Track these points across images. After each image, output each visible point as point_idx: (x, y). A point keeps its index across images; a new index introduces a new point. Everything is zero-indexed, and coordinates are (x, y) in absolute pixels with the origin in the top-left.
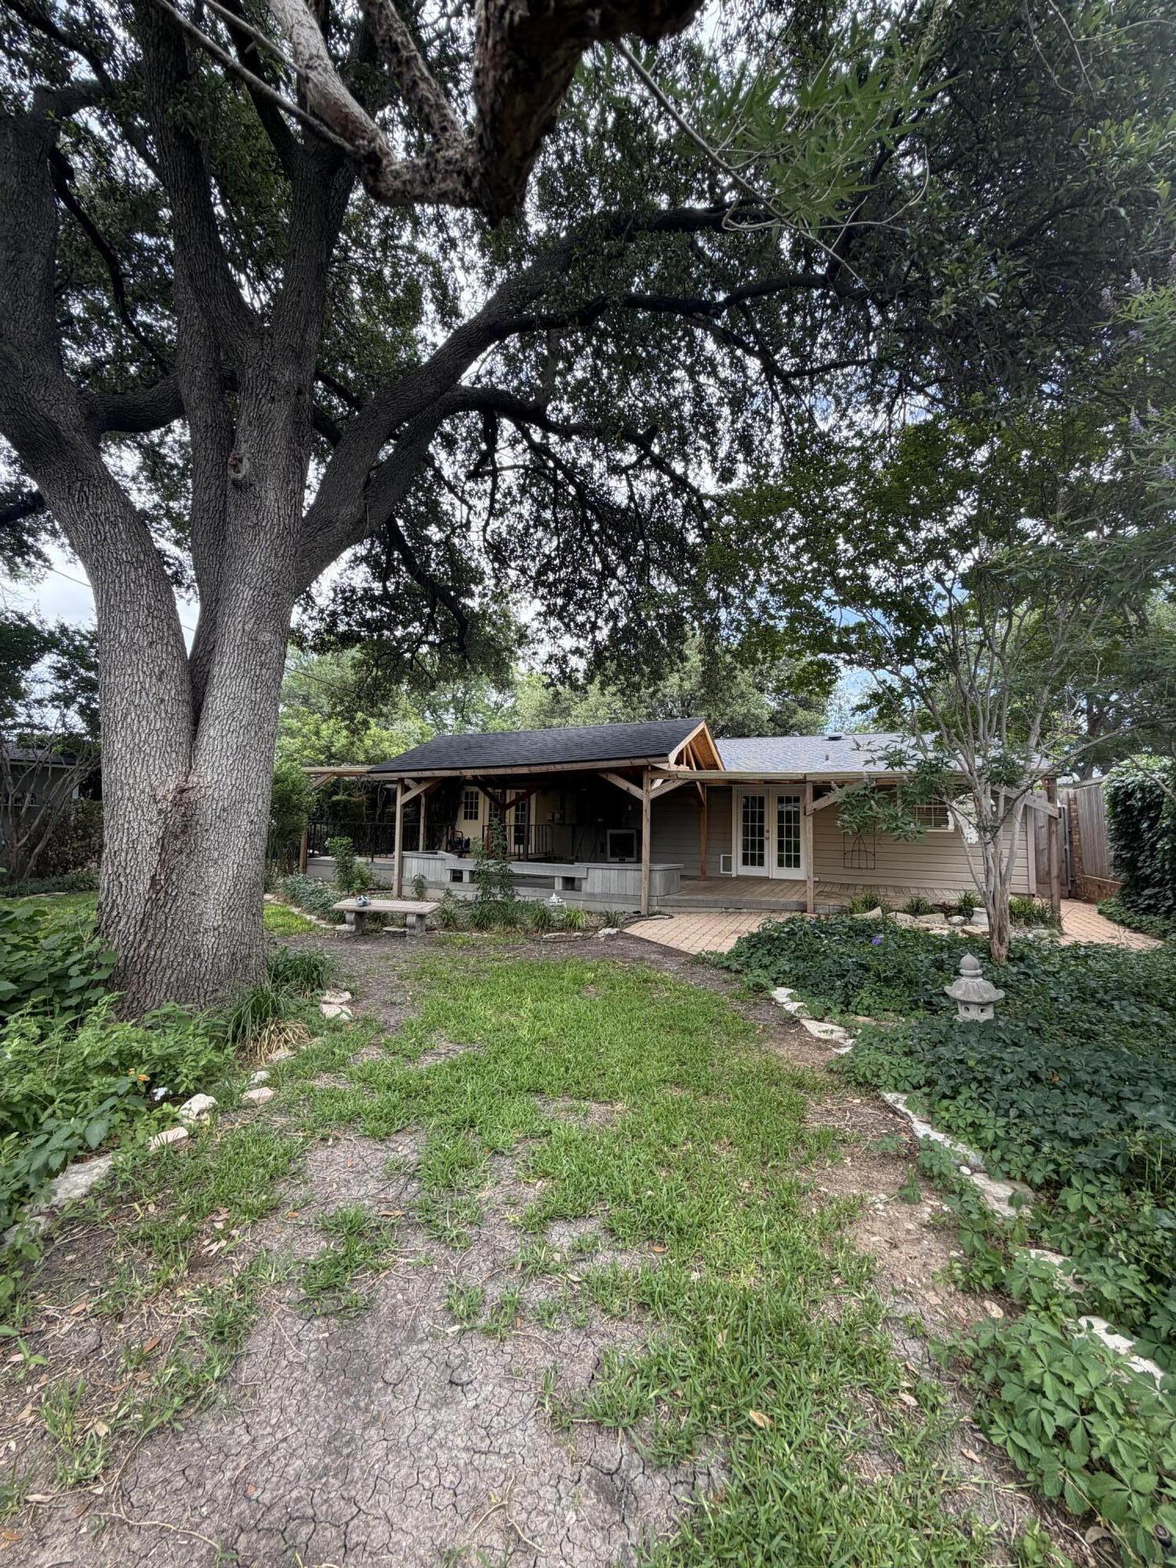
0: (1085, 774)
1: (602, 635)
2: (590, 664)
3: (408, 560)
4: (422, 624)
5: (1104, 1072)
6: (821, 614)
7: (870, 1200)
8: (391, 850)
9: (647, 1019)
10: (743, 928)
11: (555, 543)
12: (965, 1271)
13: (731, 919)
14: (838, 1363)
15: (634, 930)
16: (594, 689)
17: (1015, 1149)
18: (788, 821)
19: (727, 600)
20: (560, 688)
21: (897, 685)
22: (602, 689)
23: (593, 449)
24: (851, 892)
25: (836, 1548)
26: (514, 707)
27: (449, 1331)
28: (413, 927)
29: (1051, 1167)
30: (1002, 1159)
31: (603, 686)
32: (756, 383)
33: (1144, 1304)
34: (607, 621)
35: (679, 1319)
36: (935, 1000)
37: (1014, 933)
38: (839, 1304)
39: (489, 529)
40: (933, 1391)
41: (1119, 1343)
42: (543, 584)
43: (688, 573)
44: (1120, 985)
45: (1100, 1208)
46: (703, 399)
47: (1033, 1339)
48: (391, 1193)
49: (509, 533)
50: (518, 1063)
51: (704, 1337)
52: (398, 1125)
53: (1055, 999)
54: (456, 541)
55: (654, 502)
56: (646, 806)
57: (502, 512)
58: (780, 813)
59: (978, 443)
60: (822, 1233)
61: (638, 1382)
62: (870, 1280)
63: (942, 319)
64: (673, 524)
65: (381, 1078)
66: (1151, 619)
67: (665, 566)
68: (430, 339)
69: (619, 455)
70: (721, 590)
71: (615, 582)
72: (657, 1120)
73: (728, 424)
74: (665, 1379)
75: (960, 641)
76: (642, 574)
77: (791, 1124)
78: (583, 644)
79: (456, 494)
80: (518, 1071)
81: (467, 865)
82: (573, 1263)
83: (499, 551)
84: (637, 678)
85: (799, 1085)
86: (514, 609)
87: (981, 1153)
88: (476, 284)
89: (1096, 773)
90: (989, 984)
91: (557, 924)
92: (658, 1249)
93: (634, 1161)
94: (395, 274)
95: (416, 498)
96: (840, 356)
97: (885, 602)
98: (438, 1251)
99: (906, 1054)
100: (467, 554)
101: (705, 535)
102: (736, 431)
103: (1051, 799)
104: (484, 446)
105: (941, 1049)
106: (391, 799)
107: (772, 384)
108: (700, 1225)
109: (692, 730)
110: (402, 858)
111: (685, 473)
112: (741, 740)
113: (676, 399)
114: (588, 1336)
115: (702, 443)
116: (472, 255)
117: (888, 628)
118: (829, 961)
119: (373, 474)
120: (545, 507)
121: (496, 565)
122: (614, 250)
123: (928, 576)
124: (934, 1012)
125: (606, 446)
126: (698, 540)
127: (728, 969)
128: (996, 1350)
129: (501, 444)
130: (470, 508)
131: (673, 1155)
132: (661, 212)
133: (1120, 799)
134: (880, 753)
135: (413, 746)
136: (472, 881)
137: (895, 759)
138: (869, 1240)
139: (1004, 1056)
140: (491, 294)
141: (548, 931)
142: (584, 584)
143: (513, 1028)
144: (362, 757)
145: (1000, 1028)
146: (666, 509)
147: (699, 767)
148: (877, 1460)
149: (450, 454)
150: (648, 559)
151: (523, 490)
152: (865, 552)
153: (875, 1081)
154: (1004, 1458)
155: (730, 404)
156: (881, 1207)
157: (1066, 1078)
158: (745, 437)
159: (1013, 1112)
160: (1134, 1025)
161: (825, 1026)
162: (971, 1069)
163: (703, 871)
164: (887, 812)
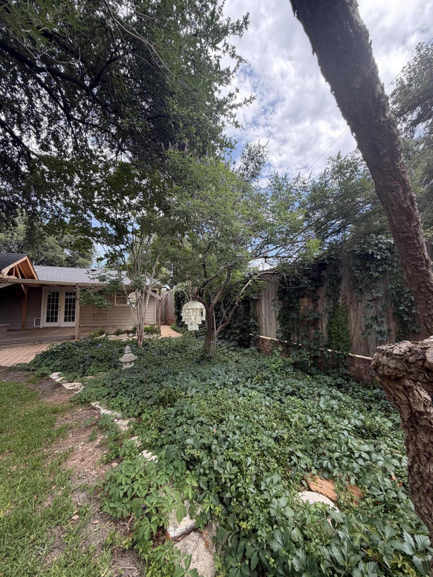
0: (171, 287)
5: (161, 375)
6: (86, 220)
7: (76, 447)
10: (40, 350)
12: (107, 456)
13: (36, 347)
14: (46, 522)
17: (132, 407)
18: (70, 302)
21: (114, 252)
24: (95, 329)
29: (141, 408)
30: (128, 412)
32: (61, 115)
33: (157, 439)
36: (117, 364)
37: (146, 337)
38: (53, 497)
40: (86, 508)
41: (149, 454)
43: (20, 184)
45: (151, 416)
46: (33, 107)
47: (122, 468)
53: (153, 356)
58: (67, 300)
59: (143, 178)
60: (51, 471)
62: (69, 479)
64: (12, 158)
73: (46, 125)
77: (46, 430)
85: (55, 412)
87: (121, 412)
89: (174, 287)
90: (133, 355)
99: (103, 386)
101: (31, 170)
102: (50, 130)
103: (160, 295)
105: (115, 381)
107: (68, 119)
109: (18, 259)
111: (20, 137)
113: (17, 99)
115: (31, 127)
117: (112, 231)
118: (79, 357)
124: (116, 368)
126: (27, 171)
127: (28, 370)
128: (111, 479)
134: (97, 276)
137: (102, 279)
139: (134, 377)
145: (135, 369)
146: (8, 149)
147: (23, 277)
148: (56, 551)
153: (89, 400)
154: (107, 515)
155: (49, 117)
156: (80, 448)
157: (150, 379)
158: (55, 135)
159: (133, 395)
160: (171, 359)
161: (72, 384)
162: (123, 385)
163: (23, 326)
164: (98, 298)
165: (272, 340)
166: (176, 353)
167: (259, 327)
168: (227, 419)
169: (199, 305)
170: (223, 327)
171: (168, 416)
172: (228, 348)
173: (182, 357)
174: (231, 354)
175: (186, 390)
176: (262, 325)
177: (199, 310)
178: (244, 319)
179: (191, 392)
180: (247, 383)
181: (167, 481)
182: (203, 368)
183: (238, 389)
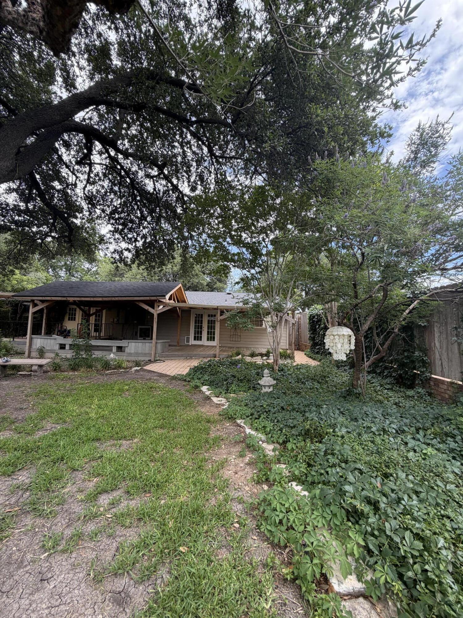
0: (303, 310)
1: (140, 244)
2: (133, 255)
3: (41, 194)
4: (48, 227)
5: (302, 404)
6: (225, 248)
7: (229, 459)
8: (25, 335)
9: (150, 403)
10: (192, 364)
11: (119, 202)
12: (257, 476)
13: (188, 361)
14: (214, 519)
15: (148, 367)
16: (134, 266)
17: (275, 433)
18: (211, 324)
19: (192, 237)
20: (119, 264)
21: (249, 276)
22: (138, 267)
23: (139, 165)
24: (232, 350)
25: (208, 586)
26: (97, 271)
27: (42, 557)
28: (35, 371)
29: (285, 436)
30: (272, 437)
31: (139, 265)
32: (206, 156)
33: (306, 474)
34: (142, 238)
35: (155, 520)
36: (256, 386)
37: (281, 362)
38: (216, 498)
39: (87, 189)
40: (244, 520)
41: (299, 488)
42: (113, 218)
43: (177, 224)
44: (308, 376)
45: (297, 447)
46: (186, 157)
47: (275, 493)
48: (13, 500)
49: (97, 193)
50: (89, 429)
51: (164, 525)
52: (20, 467)
53: (291, 383)
54: (69, 191)
55: (164, 193)
56: (156, 316)
57: (94, 183)
58: (209, 321)
59: (277, 197)
60: (212, 474)
61: (135, 551)
62: (227, 487)
63: (265, 151)
64: (171, 203)
65: (11, 446)
66: (322, 263)
67: (168, 220)
68: (59, 93)
69: (150, 171)
70: (190, 233)
71: (146, 223)
72: (152, 443)
73: (195, 169)
74: (146, 546)
75: (269, 263)
76: (158, 222)
77: (204, 436)
78: (130, 247)
79: (70, 170)
80: (88, 432)
81: (68, 341)
82: (109, 510)
83: (91, 200)
84: (154, 264)
85: (209, 421)
86: (98, 227)
87: (265, 436)
88: (85, 77)
89: (306, 310)
90: (271, 379)
91: (113, 367)
92: (148, 495)
93: (140, 461)
94: (40, 56)
95: (47, 166)
96: (236, 155)
97: (247, 246)
98: (39, 521)
99: (245, 406)
100: (74, 198)
101: (184, 210)
102: (198, 172)
103: (293, 318)
104: (85, 151)
105: (256, 403)
106: (27, 309)
107: (212, 158)
108: (166, 481)
109: (176, 287)
110: (31, 339)
111: (177, 184)
112: (195, 292)
113: (175, 154)
114: (114, 539)
115: (184, 174)
116: (83, 63)
117: (247, 255)
118: (222, 375)
119: (21, 149)
120: (115, 185)
121: (90, 206)
122: (150, 85)
123: (261, 239)
124: (255, 390)
125: (144, 165)
126: (181, 212)
127: (185, 380)
128: (264, 500)
129: (94, 152)
130: (77, 177)
131: (157, 456)
132: (171, 77)
133: (311, 318)
134: (241, 300)
135: (41, 285)
136: (70, 349)
137: (246, 302)
138: (227, 473)
139: (275, 402)
140: (92, 84)
141: (108, 370)
142: (132, 221)
143: (87, 413)
144: (9, 289)
145: (274, 394)
146: (169, 197)
147: (178, 302)
148: (225, 550)
149: (67, 150)
150: (160, 216)
151: (105, 175)
152: (241, 227)
153: (235, 416)
154: (265, 535)
155: (196, 161)
156: (233, 460)
157: (291, 407)
158: (201, 176)
159: (276, 421)
160: (311, 389)
161: (219, 399)
162: (265, 408)
163: (178, 343)
164: (242, 321)
165: (452, 383)
166: (316, 383)
167: (430, 364)
168: (395, 475)
169: (346, 331)
170: (375, 359)
171: (317, 452)
172: (381, 386)
173: (322, 389)
174: (387, 394)
175: (334, 426)
176: (434, 360)
177: (346, 337)
178: (404, 351)
179: (340, 431)
180: (418, 435)
181: (324, 525)
182: (352, 405)
183: (405, 440)
